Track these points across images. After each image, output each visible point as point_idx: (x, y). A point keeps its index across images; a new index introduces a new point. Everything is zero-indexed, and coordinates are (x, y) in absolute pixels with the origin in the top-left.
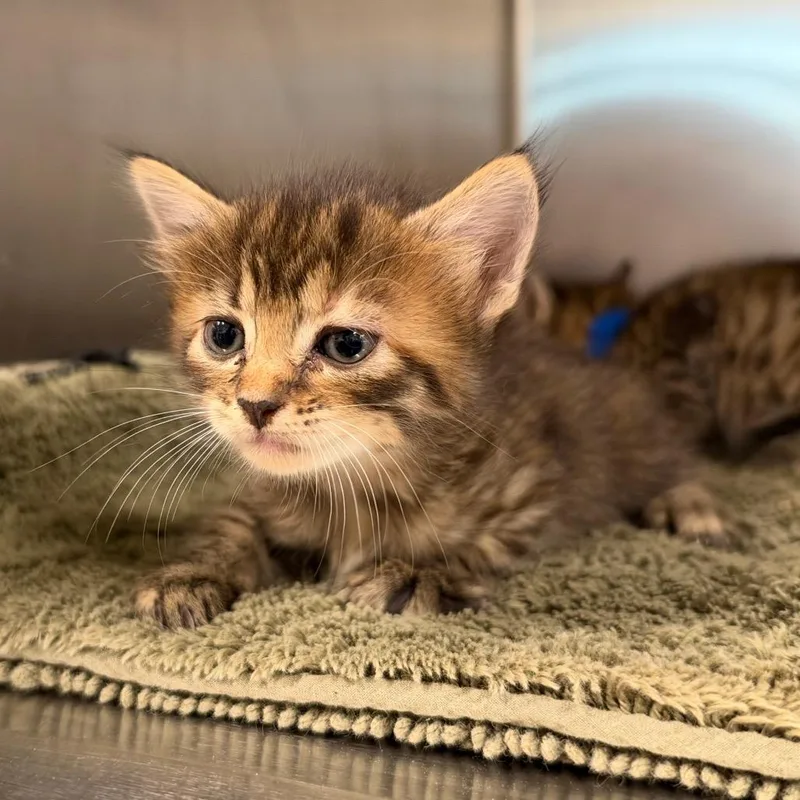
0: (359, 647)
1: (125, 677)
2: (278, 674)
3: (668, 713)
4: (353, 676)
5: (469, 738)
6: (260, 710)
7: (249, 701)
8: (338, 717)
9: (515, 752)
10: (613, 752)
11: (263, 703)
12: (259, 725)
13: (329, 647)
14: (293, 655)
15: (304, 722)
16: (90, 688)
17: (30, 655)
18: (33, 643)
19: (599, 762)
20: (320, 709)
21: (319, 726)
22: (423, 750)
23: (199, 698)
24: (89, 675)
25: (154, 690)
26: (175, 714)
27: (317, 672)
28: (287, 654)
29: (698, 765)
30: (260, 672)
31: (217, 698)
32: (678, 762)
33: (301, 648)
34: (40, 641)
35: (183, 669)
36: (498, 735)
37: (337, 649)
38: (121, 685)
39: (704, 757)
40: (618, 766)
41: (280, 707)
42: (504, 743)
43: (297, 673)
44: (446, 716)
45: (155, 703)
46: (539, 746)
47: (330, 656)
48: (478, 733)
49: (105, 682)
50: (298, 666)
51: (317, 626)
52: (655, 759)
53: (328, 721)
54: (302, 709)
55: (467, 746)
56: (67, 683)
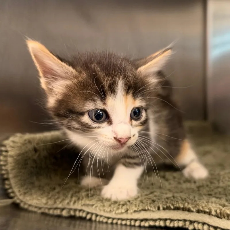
0: (156, 203)
1: (94, 212)
2: (135, 211)
4: (154, 210)
5: (185, 225)
6: (130, 221)
7: (127, 219)
8: (152, 221)
9: (197, 228)
11: (131, 220)
12: (130, 225)
13: (148, 203)
14: (139, 206)
15: (143, 224)
16: (84, 215)
17: (68, 207)
18: (68, 203)
20: (146, 220)
21: (147, 224)
23: (113, 219)
24: (84, 211)
25: (101, 216)
26: (107, 223)
27: (145, 210)
28: (137, 206)
30: (130, 210)
31: (119, 219)
33: (141, 204)
34: (70, 203)
35: (110, 211)
36: (193, 224)
37: (150, 204)
38: (92, 214)
41: (136, 220)
42: (194, 226)
43: (140, 211)
44: (179, 219)
45: (101, 219)
46: (203, 227)
47: (148, 205)
48: (187, 223)
49: (88, 213)
50: (140, 209)
51: (145, 199)
53: (149, 223)
54: (142, 220)
55: (184, 227)
56: (78, 214)
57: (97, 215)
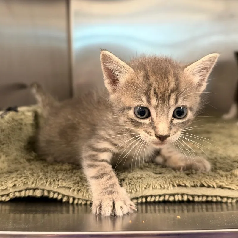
3: (209, 187)
10: (199, 196)
19: (196, 199)
22: (155, 203)
29: (216, 196)
32: (212, 197)
39: (213, 195)
40: (200, 199)
46: (182, 198)
52: (207, 196)
57: (74, 199)
